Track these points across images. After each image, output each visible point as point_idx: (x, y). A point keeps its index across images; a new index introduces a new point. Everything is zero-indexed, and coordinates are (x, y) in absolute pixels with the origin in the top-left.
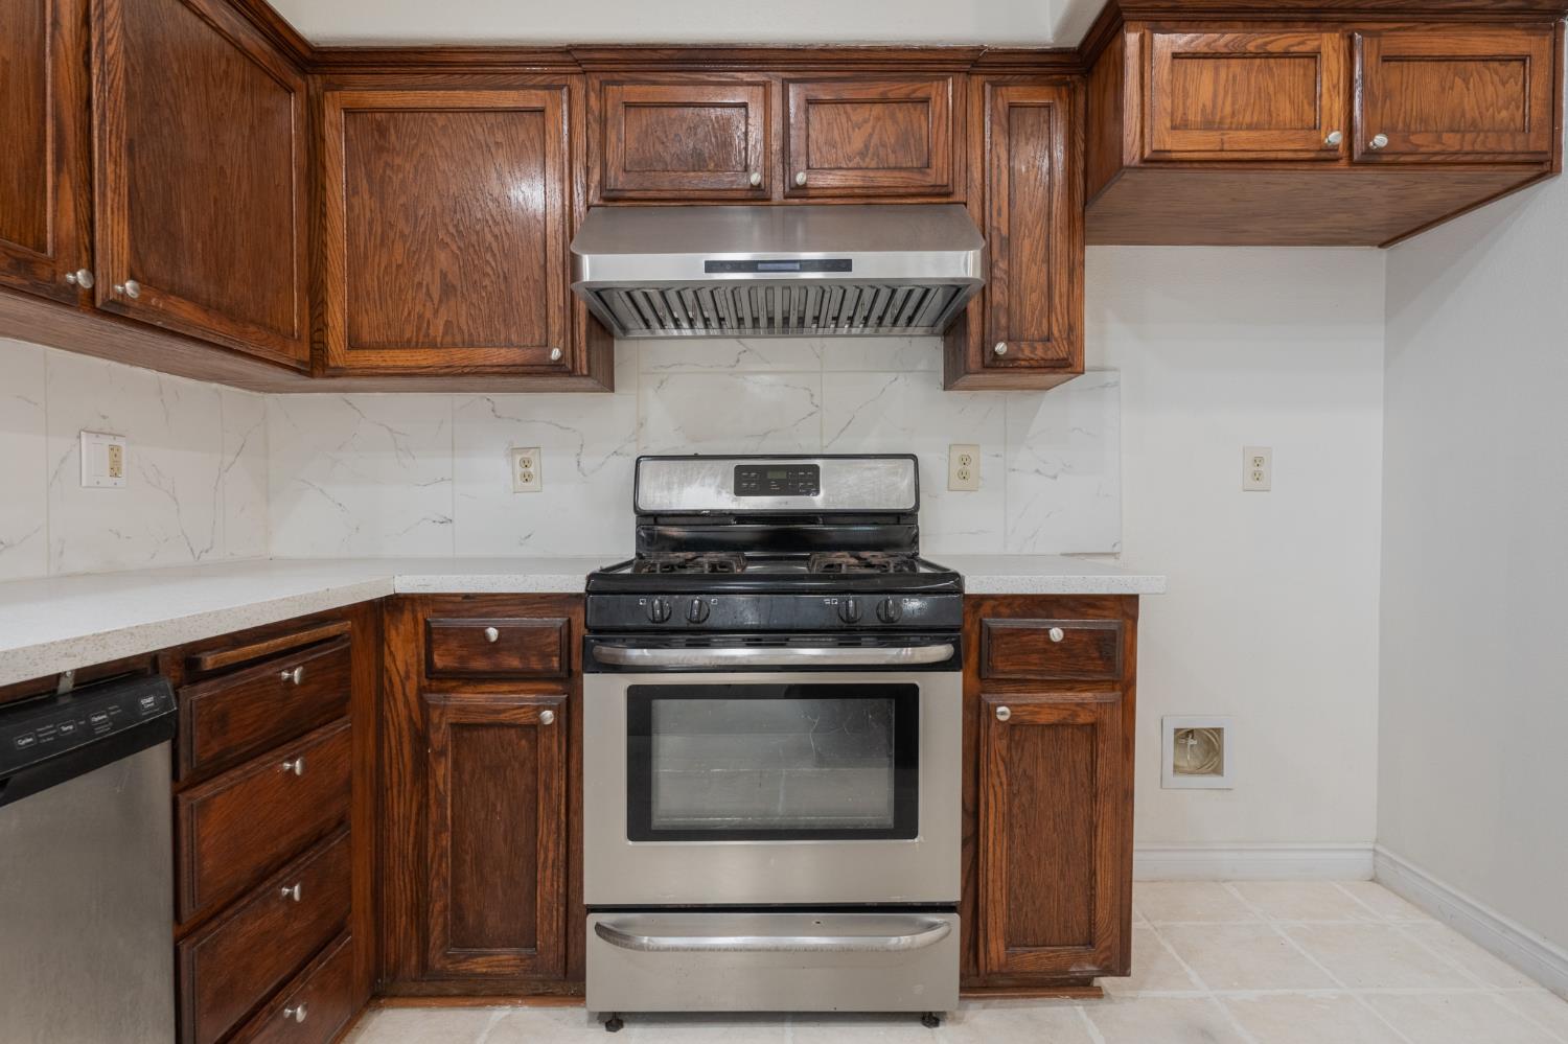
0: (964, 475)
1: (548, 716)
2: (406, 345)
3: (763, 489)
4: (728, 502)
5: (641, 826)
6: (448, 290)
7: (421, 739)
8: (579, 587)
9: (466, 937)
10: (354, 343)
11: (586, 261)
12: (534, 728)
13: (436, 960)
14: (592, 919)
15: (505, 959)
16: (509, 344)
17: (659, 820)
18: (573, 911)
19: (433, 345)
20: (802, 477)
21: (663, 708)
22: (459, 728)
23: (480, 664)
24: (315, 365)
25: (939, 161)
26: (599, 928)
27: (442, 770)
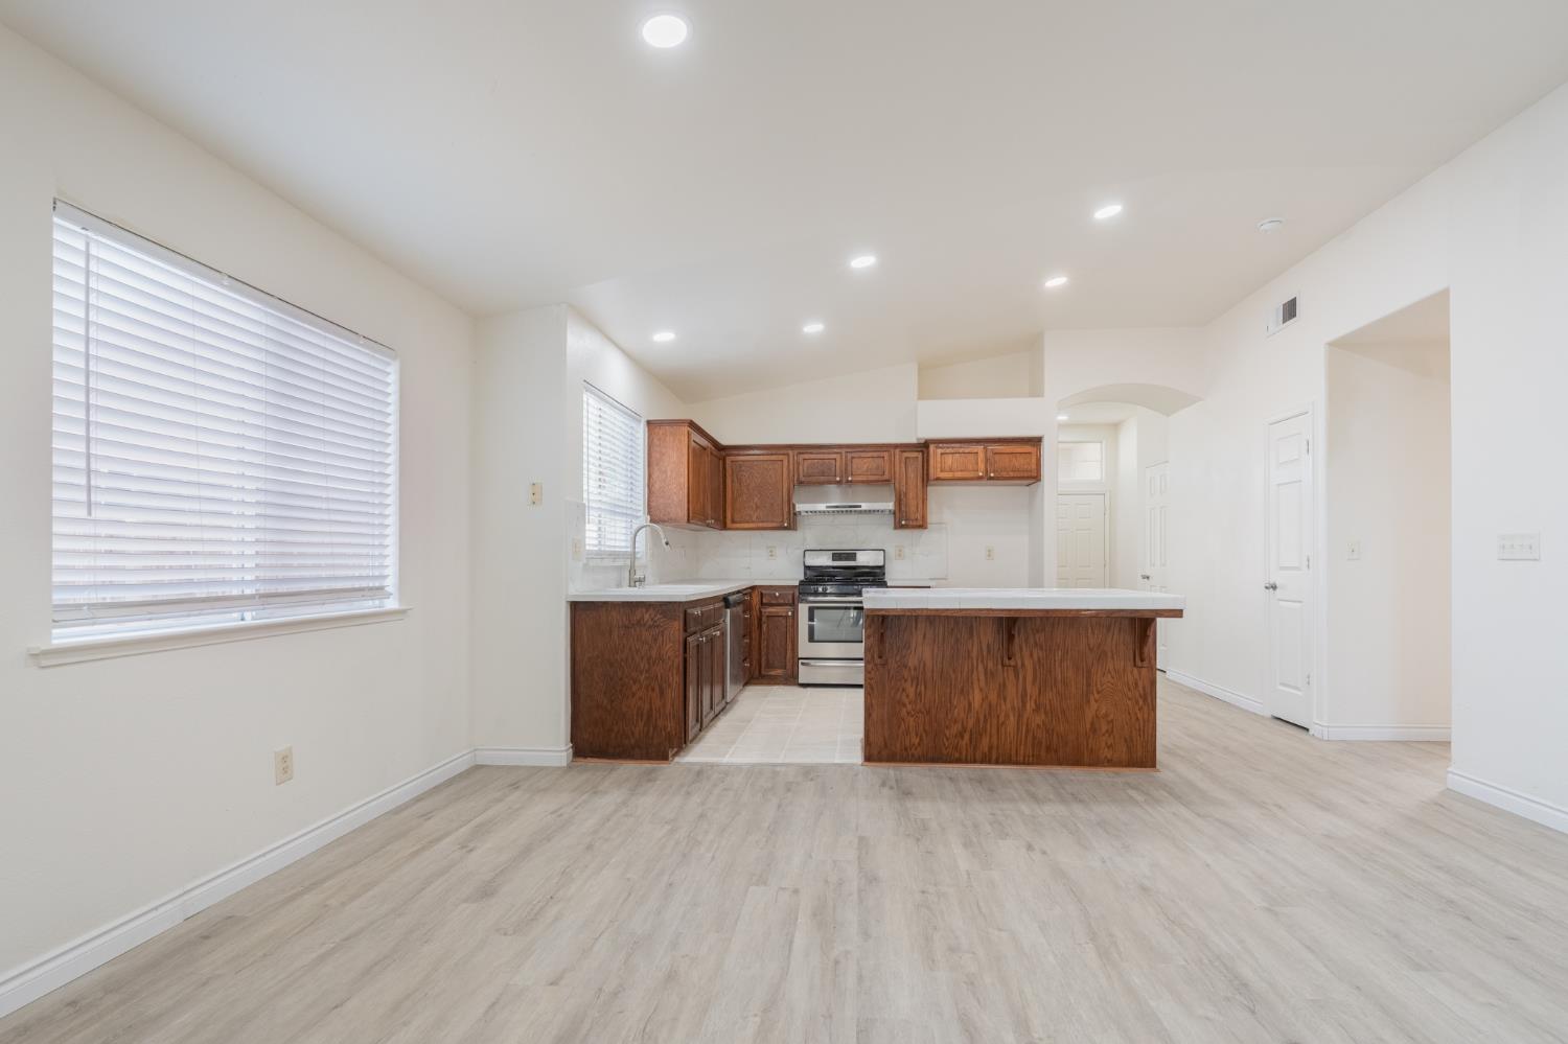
0: (900, 555)
1: (790, 613)
2: (748, 522)
3: (840, 559)
4: (830, 563)
5: (811, 639)
6: (757, 507)
7: (760, 619)
8: (797, 584)
9: (769, 666)
10: (733, 522)
11: (797, 506)
12: (787, 617)
13: (763, 672)
14: (800, 661)
15: (779, 672)
16: (773, 522)
17: (816, 638)
18: (796, 659)
19: (753, 522)
20: (852, 556)
21: (816, 612)
22: (768, 616)
23: (773, 602)
24: (724, 527)
25: (886, 473)
26: (802, 664)
27: (764, 627)
